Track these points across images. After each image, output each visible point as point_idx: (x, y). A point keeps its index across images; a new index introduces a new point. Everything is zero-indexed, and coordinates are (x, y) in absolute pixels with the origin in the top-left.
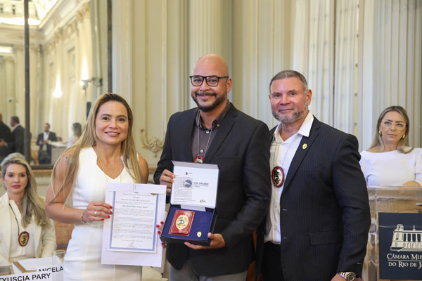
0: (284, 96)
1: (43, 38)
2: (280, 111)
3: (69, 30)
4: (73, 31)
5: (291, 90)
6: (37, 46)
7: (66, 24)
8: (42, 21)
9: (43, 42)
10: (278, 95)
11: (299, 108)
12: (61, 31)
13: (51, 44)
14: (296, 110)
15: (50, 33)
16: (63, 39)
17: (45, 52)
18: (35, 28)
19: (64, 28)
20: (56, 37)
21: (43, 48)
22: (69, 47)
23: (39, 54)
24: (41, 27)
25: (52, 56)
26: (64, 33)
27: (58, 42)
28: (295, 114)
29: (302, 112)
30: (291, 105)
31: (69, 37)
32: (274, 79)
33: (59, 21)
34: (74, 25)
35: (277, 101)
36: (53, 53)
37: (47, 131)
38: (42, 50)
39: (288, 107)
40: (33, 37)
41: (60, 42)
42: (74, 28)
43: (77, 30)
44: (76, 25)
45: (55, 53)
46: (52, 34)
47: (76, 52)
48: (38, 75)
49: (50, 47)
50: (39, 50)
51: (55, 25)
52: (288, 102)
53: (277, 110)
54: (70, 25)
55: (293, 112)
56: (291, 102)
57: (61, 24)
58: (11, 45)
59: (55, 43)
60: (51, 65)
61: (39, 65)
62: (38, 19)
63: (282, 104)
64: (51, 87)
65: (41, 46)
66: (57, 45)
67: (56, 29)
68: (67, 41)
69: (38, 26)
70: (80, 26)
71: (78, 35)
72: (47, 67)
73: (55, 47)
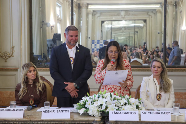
6: (173, 2)
17: (178, 5)
21: (177, 3)
23: (174, 6)
36: (182, 5)
45: (183, 5)
48: (174, 18)
49: (181, 2)
50: (174, 4)
58: (160, 3)
60: (181, 12)
61: (174, 13)
64: (180, 25)
65: (176, 2)
72: (179, 13)
73: (183, 2)
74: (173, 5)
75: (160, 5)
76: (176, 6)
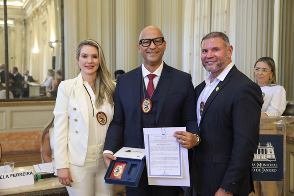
0: (210, 51)
1: (25, 14)
2: (206, 62)
3: (42, 10)
4: (44, 10)
5: (214, 47)
6: (22, 20)
7: (40, 5)
8: (24, 3)
9: (26, 18)
10: (205, 51)
11: (221, 61)
12: (37, 10)
13: (30, 19)
14: (219, 62)
15: (30, 11)
16: (39, 15)
17: (27, 24)
18: (20, 8)
19: (39, 8)
20: (34, 14)
22: (43, 21)
23: (23, 25)
24: (24, 7)
25: (31, 26)
26: (39, 11)
27: (35, 17)
28: (218, 65)
29: (224, 63)
30: (215, 58)
31: (42, 14)
32: (204, 39)
33: (36, 4)
34: (45, 6)
35: (205, 55)
36: (31, 25)
37: (27, 75)
38: (25, 23)
39: (213, 60)
40: (19, 14)
41: (37, 17)
42: (45, 8)
43: (47, 9)
44: (46, 6)
45: (33, 24)
46: (31, 13)
47: (47, 24)
48: (23, 39)
49: (30, 21)
50: (23, 23)
51: (33, 6)
52: (212, 56)
53: (205, 62)
54: (42, 7)
55: (216, 63)
56: (215, 56)
57: (37, 6)
59: (33, 18)
60: (31, 32)
61: (24, 33)
62: (22, 2)
63: (207, 58)
64: (31, 46)
65: (25, 20)
66: (34, 19)
67: (34, 9)
68: (41, 16)
69: (22, 7)
70: (48, 7)
71: (47, 13)
72: (28, 33)
73: (33, 21)
74: (21, 23)
75: (13, 21)
76: (25, 24)
